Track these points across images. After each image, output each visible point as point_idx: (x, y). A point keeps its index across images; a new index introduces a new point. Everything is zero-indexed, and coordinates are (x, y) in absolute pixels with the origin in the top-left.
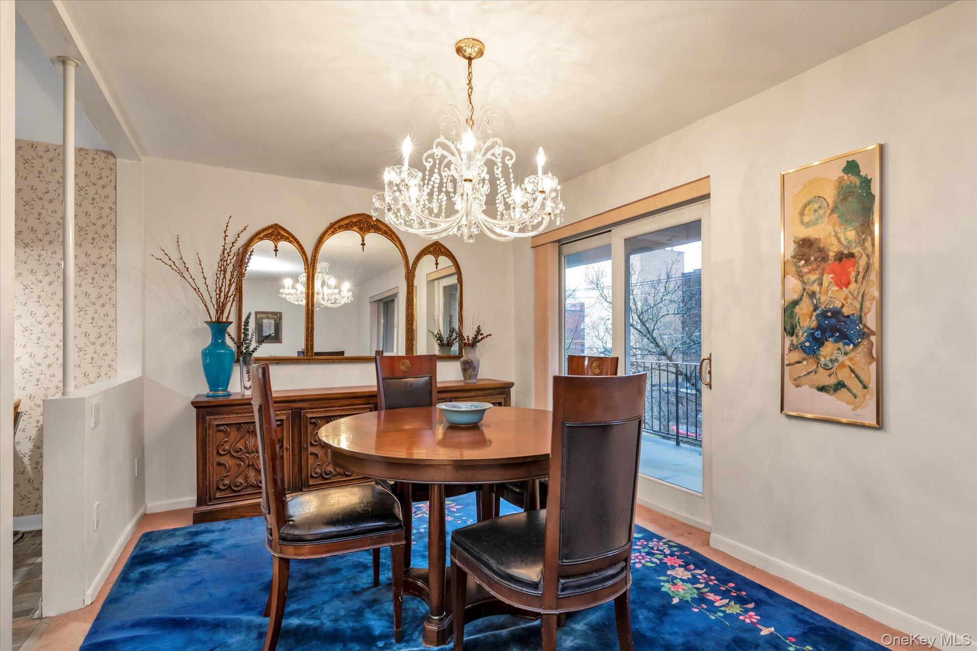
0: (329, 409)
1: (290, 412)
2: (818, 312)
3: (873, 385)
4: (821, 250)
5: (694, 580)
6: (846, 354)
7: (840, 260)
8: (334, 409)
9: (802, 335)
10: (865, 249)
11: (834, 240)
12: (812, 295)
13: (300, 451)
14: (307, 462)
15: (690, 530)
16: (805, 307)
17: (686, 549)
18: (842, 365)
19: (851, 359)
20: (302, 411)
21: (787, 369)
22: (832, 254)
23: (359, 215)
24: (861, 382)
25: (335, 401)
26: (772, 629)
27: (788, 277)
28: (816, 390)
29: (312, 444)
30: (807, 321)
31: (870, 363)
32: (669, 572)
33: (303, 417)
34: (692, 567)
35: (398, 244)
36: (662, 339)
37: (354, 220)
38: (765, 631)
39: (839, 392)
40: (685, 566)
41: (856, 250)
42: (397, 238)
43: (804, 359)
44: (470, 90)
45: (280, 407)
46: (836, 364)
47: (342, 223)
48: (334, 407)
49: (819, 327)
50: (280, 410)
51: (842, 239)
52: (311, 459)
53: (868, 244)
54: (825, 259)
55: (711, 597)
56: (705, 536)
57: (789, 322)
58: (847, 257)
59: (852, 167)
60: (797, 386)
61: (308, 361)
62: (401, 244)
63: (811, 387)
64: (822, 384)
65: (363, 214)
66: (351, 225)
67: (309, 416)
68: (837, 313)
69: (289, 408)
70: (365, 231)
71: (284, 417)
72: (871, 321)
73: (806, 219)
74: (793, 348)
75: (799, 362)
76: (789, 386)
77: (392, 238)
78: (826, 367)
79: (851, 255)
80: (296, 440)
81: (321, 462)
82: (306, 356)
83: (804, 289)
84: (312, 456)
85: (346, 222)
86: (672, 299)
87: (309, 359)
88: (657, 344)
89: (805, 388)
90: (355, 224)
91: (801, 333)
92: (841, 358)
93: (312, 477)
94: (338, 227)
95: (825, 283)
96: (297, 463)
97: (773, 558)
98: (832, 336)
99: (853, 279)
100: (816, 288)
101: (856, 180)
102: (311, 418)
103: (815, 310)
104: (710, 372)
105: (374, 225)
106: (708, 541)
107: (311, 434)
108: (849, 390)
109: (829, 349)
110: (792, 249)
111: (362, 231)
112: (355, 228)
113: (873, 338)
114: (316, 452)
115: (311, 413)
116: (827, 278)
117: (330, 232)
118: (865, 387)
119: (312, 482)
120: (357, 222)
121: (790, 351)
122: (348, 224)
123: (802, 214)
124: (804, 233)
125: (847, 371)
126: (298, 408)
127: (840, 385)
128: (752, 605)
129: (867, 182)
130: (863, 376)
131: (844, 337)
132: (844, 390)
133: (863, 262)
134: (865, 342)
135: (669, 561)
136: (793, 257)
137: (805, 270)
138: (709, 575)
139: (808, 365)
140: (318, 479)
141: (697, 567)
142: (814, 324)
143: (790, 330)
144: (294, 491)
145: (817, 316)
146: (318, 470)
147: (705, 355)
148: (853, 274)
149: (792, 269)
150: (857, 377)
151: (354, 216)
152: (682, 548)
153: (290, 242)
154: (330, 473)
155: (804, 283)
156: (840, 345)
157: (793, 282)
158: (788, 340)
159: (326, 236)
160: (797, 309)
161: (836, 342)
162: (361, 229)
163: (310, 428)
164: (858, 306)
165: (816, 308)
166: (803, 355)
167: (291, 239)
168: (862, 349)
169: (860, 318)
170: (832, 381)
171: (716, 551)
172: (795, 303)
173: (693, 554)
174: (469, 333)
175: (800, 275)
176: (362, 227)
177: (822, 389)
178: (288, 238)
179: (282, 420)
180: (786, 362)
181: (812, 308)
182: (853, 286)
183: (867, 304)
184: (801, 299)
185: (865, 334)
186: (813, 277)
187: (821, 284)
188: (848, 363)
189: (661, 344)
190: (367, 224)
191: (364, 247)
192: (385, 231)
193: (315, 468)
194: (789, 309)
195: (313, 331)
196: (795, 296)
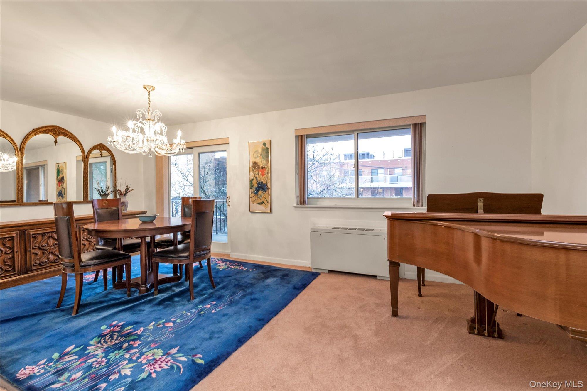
0: (44, 229)
1: (18, 232)
2: (258, 182)
3: (269, 202)
4: (258, 165)
5: (226, 264)
6: (264, 194)
7: (262, 169)
8: (47, 229)
9: (254, 189)
10: (267, 166)
11: (261, 163)
12: (256, 178)
13: (25, 252)
14: (31, 257)
15: (224, 255)
16: (254, 181)
17: (223, 259)
18: (263, 197)
19: (265, 195)
20: (27, 231)
21: (250, 198)
22: (261, 167)
23: (53, 126)
24: (267, 201)
25: (47, 225)
26: (247, 268)
27: (251, 172)
28: (257, 204)
29: (33, 249)
30: (255, 185)
31: (269, 196)
32: (218, 265)
33: (27, 234)
34: (225, 262)
35: (78, 143)
36: (207, 191)
37: (50, 129)
38: (244, 269)
39: (263, 204)
40: (223, 262)
41: (266, 166)
42: (78, 140)
43: (255, 196)
44: (149, 102)
45: (11, 230)
46: (262, 197)
47: (42, 130)
48: (47, 228)
49: (258, 187)
50: (11, 232)
51: (263, 163)
52: (33, 256)
53: (268, 165)
54: (259, 168)
55: (231, 267)
56: (229, 256)
57: (251, 186)
58: (263, 168)
59: (264, 144)
60: (253, 203)
61: (19, 205)
62: (80, 143)
63: (256, 203)
64: (259, 202)
65: (56, 126)
66: (48, 131)
67: (31, 233)
68: (262, 183)
69: (17, 230)
70: (57, 135)
71: (15, 235)
72: (269, 185)
73: (255, 156)
74: (252, 192)
75: (254, 197)
76: (251, 204)
77: (75, 140)
78: (260, 198)
79: (265, 168)
80: (23, 247)
81: (39, 257)
82: (18, 202)
83: (255, 176)
84: (34, 255)
85: (45, 129)
86: (212, 173)
87: (20, 204)
88: (205, 193)
89: (255, 204)
90: (50, 131)
91: (254, 188)
92: (263, 195)
93: (34, 265)
94: (39, 132)
95: (259, 175)
96: (23, 259)
97: (248, 255)
98: (261, 189)
99: (265, 174)
100: (257, 176)
101: (265, 148)
102: (33, 234)
103: (257, 182)
104: (230, 201)
105: (63, 132)
106: (230, 256)
107: (33, 243)
108: (265, 204)
109: (260, 192)
110: (251, 164)
111: (55, 135)
112: (51, 133)
113: (269, 190)
114: (36, 252)
115: (32, 232)
116: (260, 173)
117: (33, 134)
118: (268, 202)
119: (33, 268)
120: (52, 130)
121: (251, 193)
122: (46, 130)
123: (254, 155)
124: (255, 160)
125: (264, 198)
126: (23, 230)
127: (263, 202)
128: (242, 266)
129: (268, 149)
130: (267, 200)
131: (263, 190)
132: (263, 203)
133: (267, 170)
134: (268, 191)
135: (218, 262)
136: (252, 167)
137: (255, 170)
138: (230, 263)
139: (256, 197)
140: (37, 266)
141: (226, 262)
142: (257, 186)
143: (251, 188)
144: (22, 274)
145: (258, 184)
146: (37, 262)
147: (228, 196)
148: (265, 173)
149: (251, 170)
150: (266, 200)
151: (50, 126)
152: (222, 259)
153: (5, 138)
154: (45, 262)
155: (254, 174)
156: (263, 191)
157: (252, 174)
158: (251, 190)
159: (31, 136)
160: (253, 181)
161: (262, 191)
162: (54, 134)
163: (32, 239)
164: (266, 181)
165: (257, 181)
166: (254, 195)
167: (5, 136)
168: (267, 192)
169: (267, 184)
170: (261, 201)
171: (232, 258)
172: (252, 180)
173: (225, 259)
174: (121, 188)
175: (253, 172)
176: (55, 133)
177: (259, 204)
178: (3, 135)
179: (14, 237)
180: (250, 197)
181: (256, 181)
182: (265, 176)
183: (268, 181)
184: (254, 179)
185: (267, 189)
186: (257, 173)
187: (258, 175)
188: (264, 196)
189: (207, 194)
190: (58, 131)
191: (57, 143)
192: (70, 136)
193: (36, 261)
194: (251, 181)
195: (22, 189)
196: (253, 178)
